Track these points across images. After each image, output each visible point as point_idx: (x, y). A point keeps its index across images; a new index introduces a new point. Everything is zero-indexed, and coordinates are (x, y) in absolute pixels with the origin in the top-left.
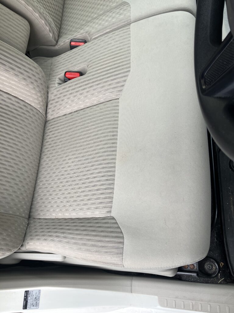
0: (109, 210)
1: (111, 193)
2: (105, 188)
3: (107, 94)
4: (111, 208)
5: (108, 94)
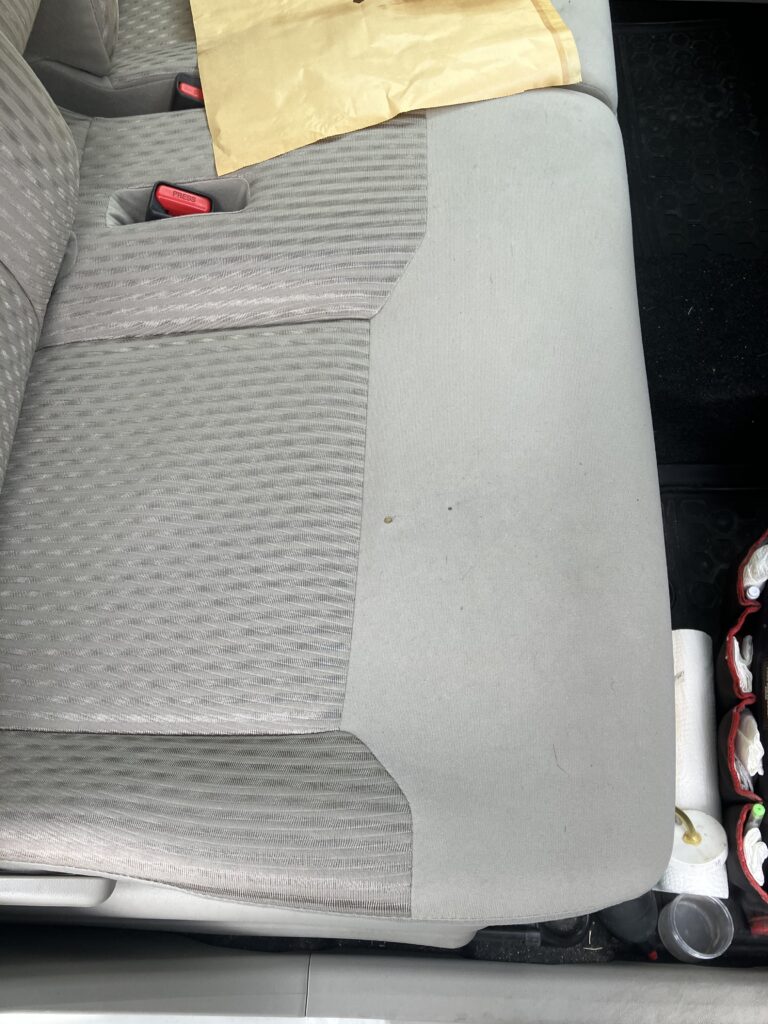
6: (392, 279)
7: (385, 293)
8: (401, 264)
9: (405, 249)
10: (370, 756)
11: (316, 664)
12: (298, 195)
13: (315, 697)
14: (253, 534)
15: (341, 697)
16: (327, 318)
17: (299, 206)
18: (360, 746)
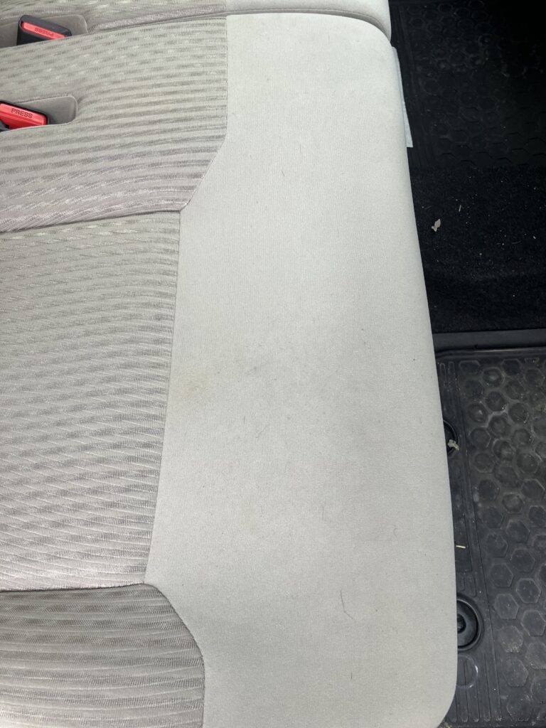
0: (136, 564)
1: (146, 503)
2: (123, 485)
3: (140, 192)
4: (147, 555)
5: (145, 192)
6: (197, 176)
7: (192, 188)
8: (205, 163)
9: (208, 150)
10: (170, 609)
11: (122, 522)
12: (116, 108)
13: (123, 553)
14: (70, 403)
15: (146, 552)
16: (143, 211)
17: (117, 116)
18: (161, 599)
